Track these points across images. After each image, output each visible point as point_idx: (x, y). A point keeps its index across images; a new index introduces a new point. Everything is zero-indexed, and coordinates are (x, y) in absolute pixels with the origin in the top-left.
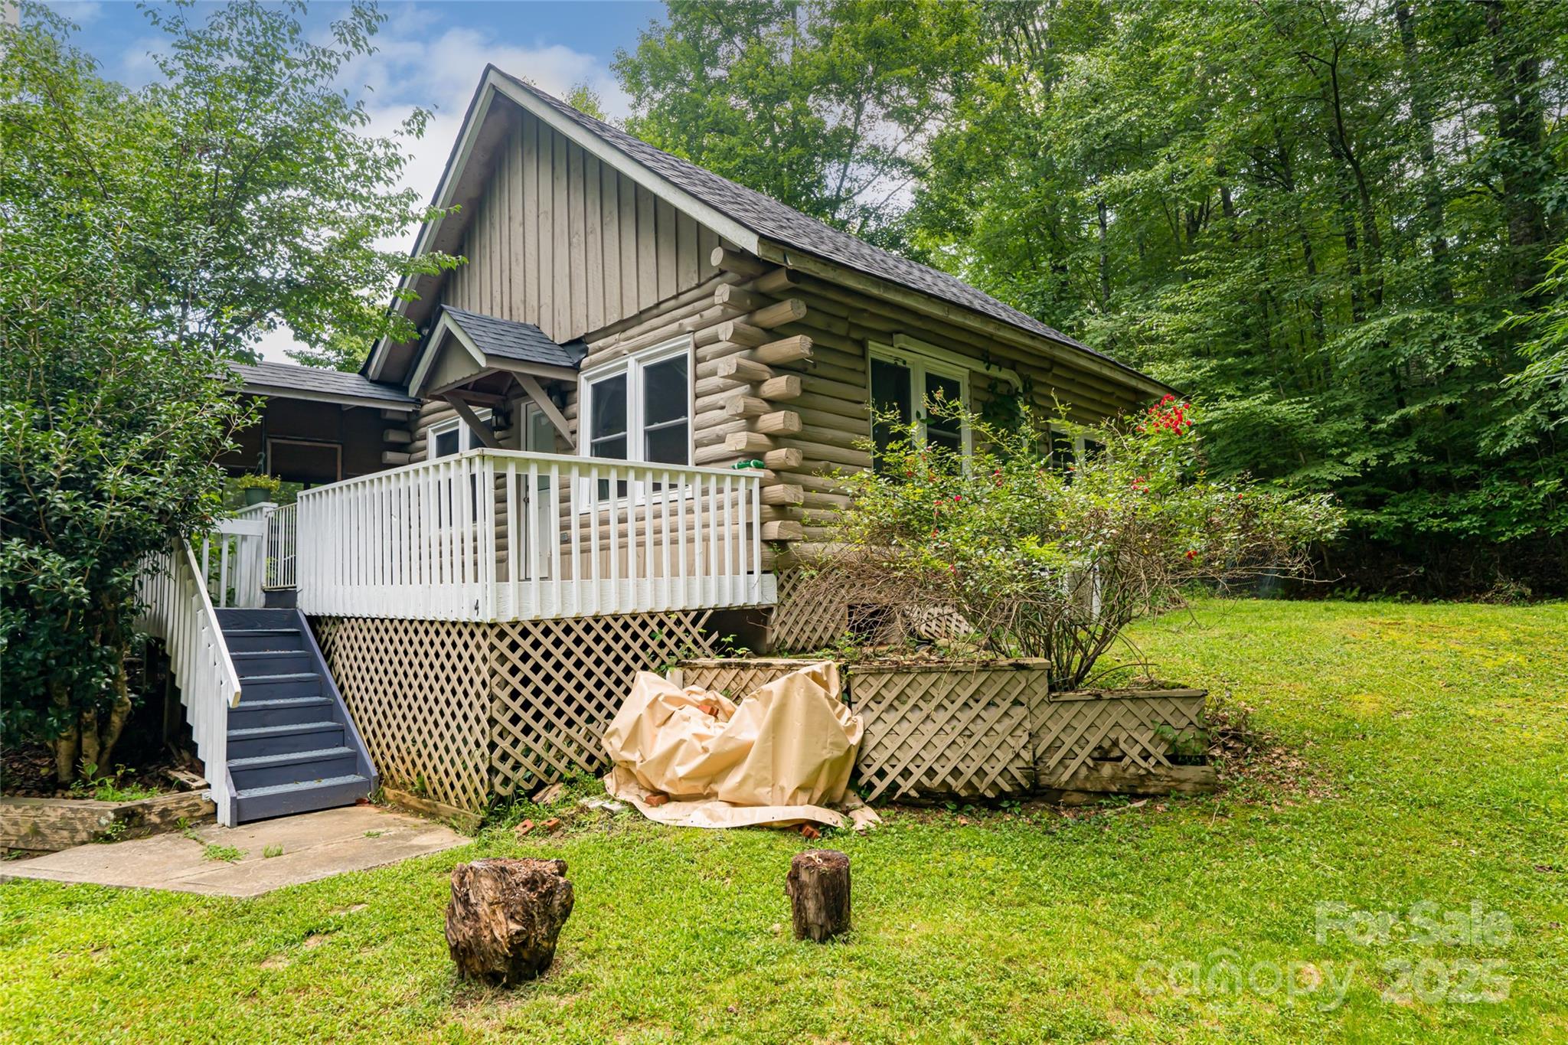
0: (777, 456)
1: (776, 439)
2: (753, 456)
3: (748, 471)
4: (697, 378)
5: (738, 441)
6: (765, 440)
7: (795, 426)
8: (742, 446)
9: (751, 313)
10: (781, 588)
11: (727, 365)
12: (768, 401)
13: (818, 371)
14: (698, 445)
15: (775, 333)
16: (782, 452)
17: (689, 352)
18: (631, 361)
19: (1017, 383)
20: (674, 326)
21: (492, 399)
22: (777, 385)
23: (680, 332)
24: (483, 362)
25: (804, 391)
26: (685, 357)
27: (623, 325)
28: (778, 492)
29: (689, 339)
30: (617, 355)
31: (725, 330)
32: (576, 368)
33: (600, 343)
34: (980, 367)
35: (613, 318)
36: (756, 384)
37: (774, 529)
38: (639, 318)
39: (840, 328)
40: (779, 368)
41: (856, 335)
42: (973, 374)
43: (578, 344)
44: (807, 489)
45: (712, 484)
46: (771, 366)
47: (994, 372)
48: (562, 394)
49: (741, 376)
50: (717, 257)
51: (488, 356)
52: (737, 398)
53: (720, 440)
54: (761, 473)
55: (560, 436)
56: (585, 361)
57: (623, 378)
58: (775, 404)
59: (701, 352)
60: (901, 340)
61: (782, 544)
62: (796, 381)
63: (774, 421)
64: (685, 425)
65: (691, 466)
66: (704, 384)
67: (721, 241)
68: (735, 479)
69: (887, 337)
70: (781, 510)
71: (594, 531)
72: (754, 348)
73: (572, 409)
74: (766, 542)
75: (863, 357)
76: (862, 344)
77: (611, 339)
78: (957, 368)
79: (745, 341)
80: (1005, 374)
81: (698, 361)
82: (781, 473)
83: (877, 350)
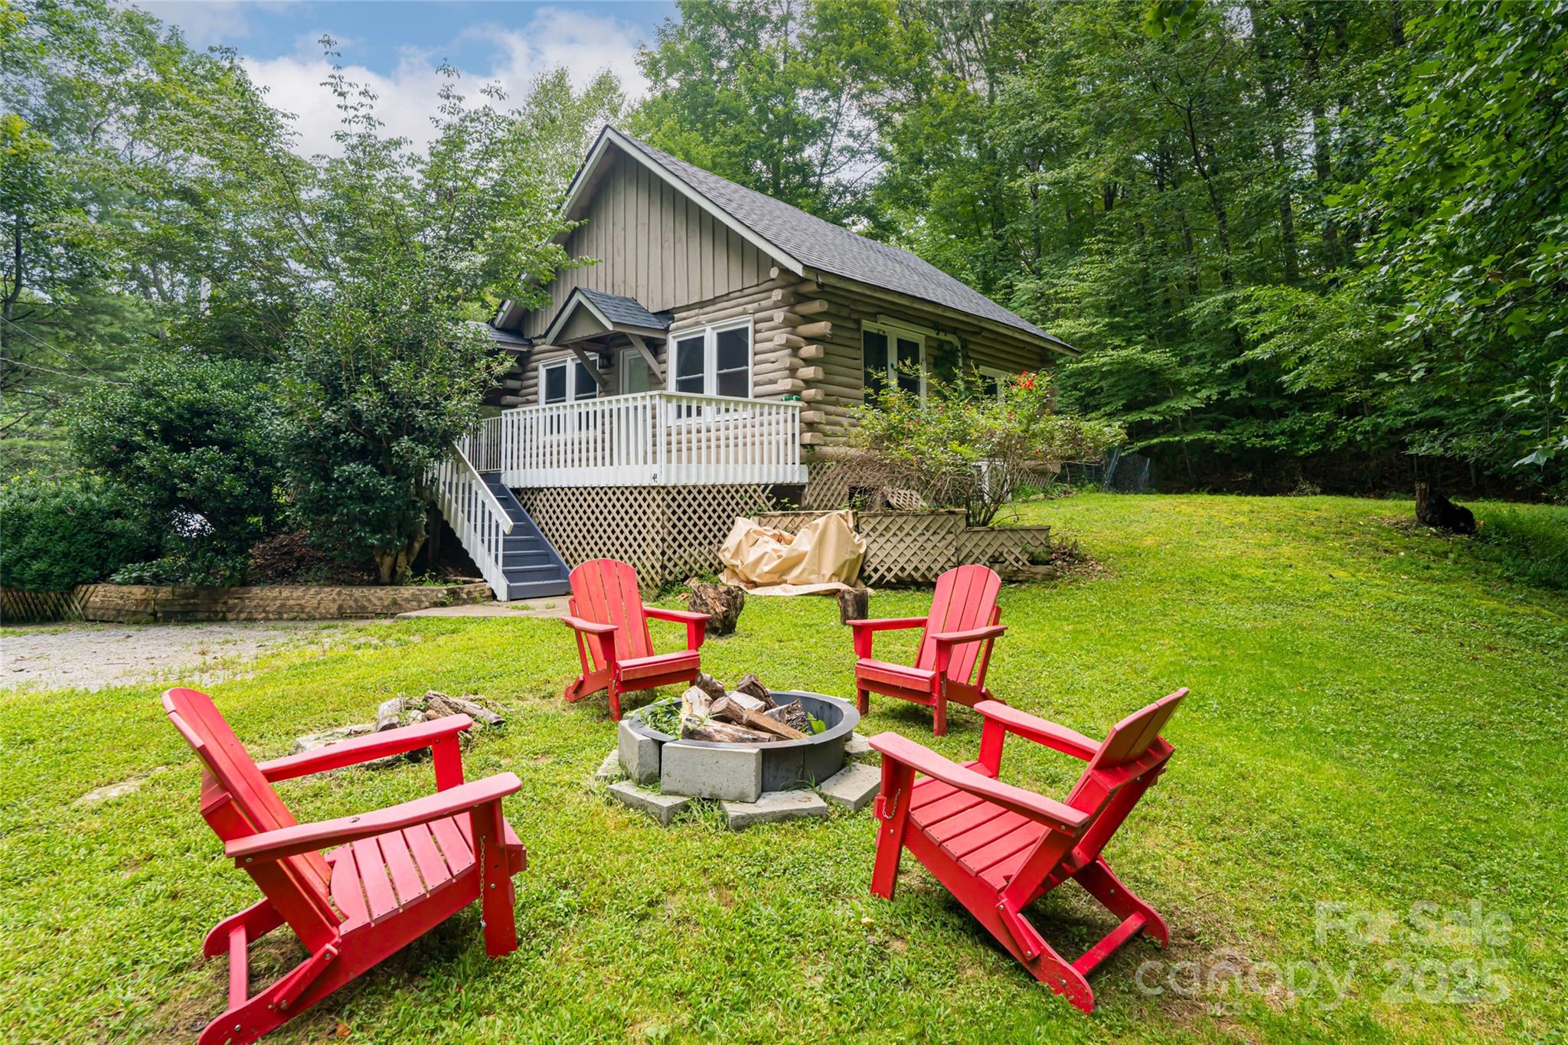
0: (809, 393)
1: (809, 383)
2: (794, 393)
3: (792, 403)
4: (755, 342)
5: (786, 384)
6: (801, 384)
7: (821, 375)
8: (789, 387)
9: (792, 305)
10: (810, 473)
11: (781, 337)
12: (804, 360)
13: (835, 340)
14: (756, 384)
15: (809, 319)
16: (812, 391)
17: (750, 326)
18: (708, 328)
19: (957, 343)
20: (740, 309)
21: (598, 346)
22: (810, 350)
23: (744, 313)
24: (610, 327)
25: (826, 353)
26: (747, 329)
27: (702, 304)
28: (810, 415)
29: (751, 318)
30: (697, 324)
31: (779, 315)
32: (667, 331)
33: (684, 314)
34: (932, 333)
35: (695, 299)
36: (795, 350)
37: (808, 437)
38: (714, 301)
39: (845, 312)
40: (810, 340)
41: (855, 316)
42: (928, 337)
43: (667, 315)
44: (827, 414)
45: (766, 410)
46: (805, 338)
47: (942, 336)
48: (656, 347)
49: (788, 345)
50: (774, 273)
51: (614, 324)
52: (784, 358)
53: (773, 382)
54: (800, 404)
55: (654, 375)
56: (673, 326)
57: (702, 338)
58: (808, 362)
59: (759, 326)
60: (882, 318)
61: (812, 446)
62: (821, 348)
63: (809, 372)
64: (746, 372)
65: (750, 397)
66: (759, 347)
67: (774, 262)
68: (786, 407)
69: (873, 316)
70: (810, 426)
71: (684, 437)
72: (794, 327)
73: (663, 357)
74: (803, 446)
75: (859, 330)
76: (858, 322)
77: (692, 313)
78: (916, 335)
79: (790, 324)
80: (950, 338)
81: (756, 332)
82: (811, 404)
83: (867, 325)
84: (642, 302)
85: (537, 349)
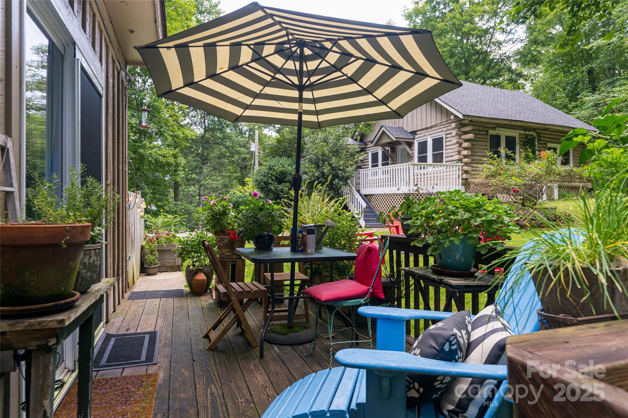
0: (466, 160)
1: (465, 157)
2: (460, 160)
3: (459, 164)
4: (446, 142)
5: (457, 157)
6: (462, 157)
7: (470, 153)
8: (457, 158)
9: (460, 128)
10: (466, 189)
11: (455, 140)
12: (464, 148)
13: (476, 139)
14: (446, 157)
15: (466, 133)
16: (466, 159)
17: (444, 136)
18: (429, 137)
19: (535, 135)
20: (440, 130)
21: (390, 145)
22: (466, 145)
23: (442, 131)
24: (394, 139)
25: (472, 145)
26: (443, 137)
27: (427, 129)
28: (465, 168)
29: (444, 133)
30: (425, 136)
31: (454, 132)
32: (414, 139)
33: (420, 132)
34: (523, 132)
35: (424, 127)
36: (460, 145)
37: (464, 176)
38: (431, 127)
39: (481, 128)
40: (466, 141)
41: (485, 129)
42: (520, 134)
43: (414, 133)
44: (472, 167)
45: (448, 167)
46: (464, 140)
47: (527, 133)
48: (410, 145)
49: (457, 143)
50: (452, 117)
51: (396, 138)
52: (456, 147)
53: (452, 156)
54: (462, 164)
55: (409, 154)
56: (416, 137)
57: (427, 141)
58: (465, 149)
59: (447, 136)
60: (498, 129)
61: (466, 179)
62: (470, 144)
63: (465, 152)
64: (443, 153)
65: (444, 163)
66: (447, 144)
67: (453, 114)
68: (456, 166)
69: (494, 128)
70: (466, 172)
71: (419, 177)
72: (460, 136)
73: (413, 148)
74: (463, 179)
75: (487, 134)
76: (487, 131)
77: (423, 132)
78: (515, 134)
79: (459, 135)
80: (531, 133)
81: (446, 138)
82: (466, 164)
83: (491, 132)
84: (405, 128)
85: (368, 146)
